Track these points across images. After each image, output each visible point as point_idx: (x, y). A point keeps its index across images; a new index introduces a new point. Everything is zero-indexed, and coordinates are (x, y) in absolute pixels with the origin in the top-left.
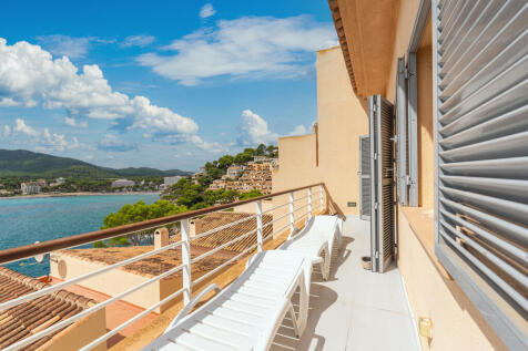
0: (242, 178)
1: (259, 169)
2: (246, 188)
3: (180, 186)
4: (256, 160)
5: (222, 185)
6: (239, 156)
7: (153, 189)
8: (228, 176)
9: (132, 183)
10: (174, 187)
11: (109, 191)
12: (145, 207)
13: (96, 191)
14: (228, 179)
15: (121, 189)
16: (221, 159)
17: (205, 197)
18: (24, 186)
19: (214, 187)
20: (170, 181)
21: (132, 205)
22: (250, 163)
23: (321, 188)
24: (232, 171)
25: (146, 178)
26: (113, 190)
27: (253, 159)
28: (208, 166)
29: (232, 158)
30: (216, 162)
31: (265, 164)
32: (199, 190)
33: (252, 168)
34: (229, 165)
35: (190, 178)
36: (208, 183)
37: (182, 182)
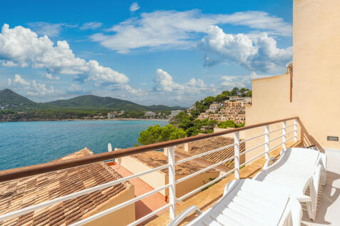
0: (221, 112)
1: (233, 105)
2: (223, 119)
3: (180, 116)
4: (230, 99)
5: (206, 116)
6: (218, 97)
7: (165, 118)
8: (210, 110)
9: (154, 114)
10: (177, 117)
11: (143, 118)
12: (160, 128)
13: (138, 118)
14: (210, 112)
15: (149, 117)
16: (205, 99)
17: (195, 124)
18: (109, 115)
19: (201, 117)
20: (175, 113)
21: (153, 126)
22: (226, 101)
23: (295, 122)
24: (213, 107)
25: (162, 111)
26: (145, 118)
27: (228, 99)
28: (197, 104)
29: (213, 98)
30: (202, 101)
31: (238, 102)
32: (191, 119)
33: (228, 105)
34: (211, 103)
35: (186, 112)
36: (197, 114)
37: (181, 114)
